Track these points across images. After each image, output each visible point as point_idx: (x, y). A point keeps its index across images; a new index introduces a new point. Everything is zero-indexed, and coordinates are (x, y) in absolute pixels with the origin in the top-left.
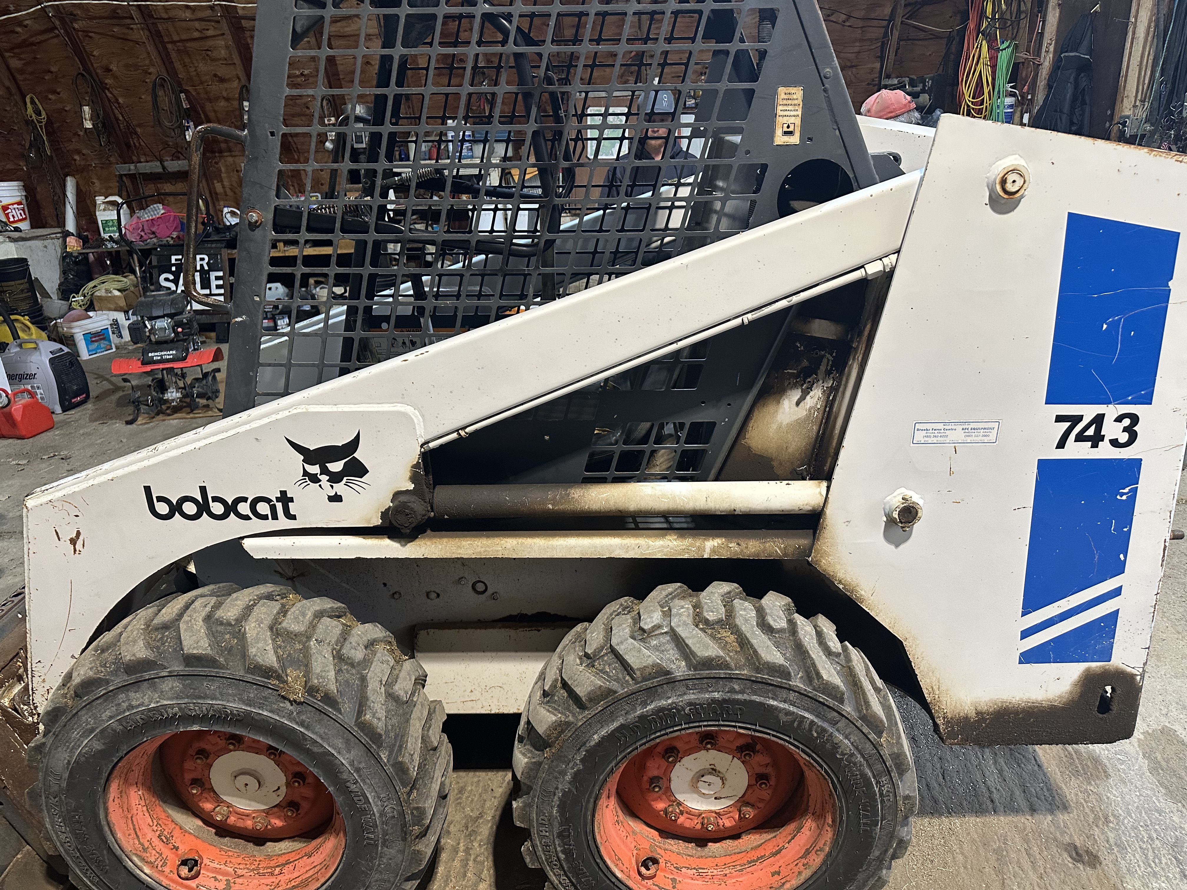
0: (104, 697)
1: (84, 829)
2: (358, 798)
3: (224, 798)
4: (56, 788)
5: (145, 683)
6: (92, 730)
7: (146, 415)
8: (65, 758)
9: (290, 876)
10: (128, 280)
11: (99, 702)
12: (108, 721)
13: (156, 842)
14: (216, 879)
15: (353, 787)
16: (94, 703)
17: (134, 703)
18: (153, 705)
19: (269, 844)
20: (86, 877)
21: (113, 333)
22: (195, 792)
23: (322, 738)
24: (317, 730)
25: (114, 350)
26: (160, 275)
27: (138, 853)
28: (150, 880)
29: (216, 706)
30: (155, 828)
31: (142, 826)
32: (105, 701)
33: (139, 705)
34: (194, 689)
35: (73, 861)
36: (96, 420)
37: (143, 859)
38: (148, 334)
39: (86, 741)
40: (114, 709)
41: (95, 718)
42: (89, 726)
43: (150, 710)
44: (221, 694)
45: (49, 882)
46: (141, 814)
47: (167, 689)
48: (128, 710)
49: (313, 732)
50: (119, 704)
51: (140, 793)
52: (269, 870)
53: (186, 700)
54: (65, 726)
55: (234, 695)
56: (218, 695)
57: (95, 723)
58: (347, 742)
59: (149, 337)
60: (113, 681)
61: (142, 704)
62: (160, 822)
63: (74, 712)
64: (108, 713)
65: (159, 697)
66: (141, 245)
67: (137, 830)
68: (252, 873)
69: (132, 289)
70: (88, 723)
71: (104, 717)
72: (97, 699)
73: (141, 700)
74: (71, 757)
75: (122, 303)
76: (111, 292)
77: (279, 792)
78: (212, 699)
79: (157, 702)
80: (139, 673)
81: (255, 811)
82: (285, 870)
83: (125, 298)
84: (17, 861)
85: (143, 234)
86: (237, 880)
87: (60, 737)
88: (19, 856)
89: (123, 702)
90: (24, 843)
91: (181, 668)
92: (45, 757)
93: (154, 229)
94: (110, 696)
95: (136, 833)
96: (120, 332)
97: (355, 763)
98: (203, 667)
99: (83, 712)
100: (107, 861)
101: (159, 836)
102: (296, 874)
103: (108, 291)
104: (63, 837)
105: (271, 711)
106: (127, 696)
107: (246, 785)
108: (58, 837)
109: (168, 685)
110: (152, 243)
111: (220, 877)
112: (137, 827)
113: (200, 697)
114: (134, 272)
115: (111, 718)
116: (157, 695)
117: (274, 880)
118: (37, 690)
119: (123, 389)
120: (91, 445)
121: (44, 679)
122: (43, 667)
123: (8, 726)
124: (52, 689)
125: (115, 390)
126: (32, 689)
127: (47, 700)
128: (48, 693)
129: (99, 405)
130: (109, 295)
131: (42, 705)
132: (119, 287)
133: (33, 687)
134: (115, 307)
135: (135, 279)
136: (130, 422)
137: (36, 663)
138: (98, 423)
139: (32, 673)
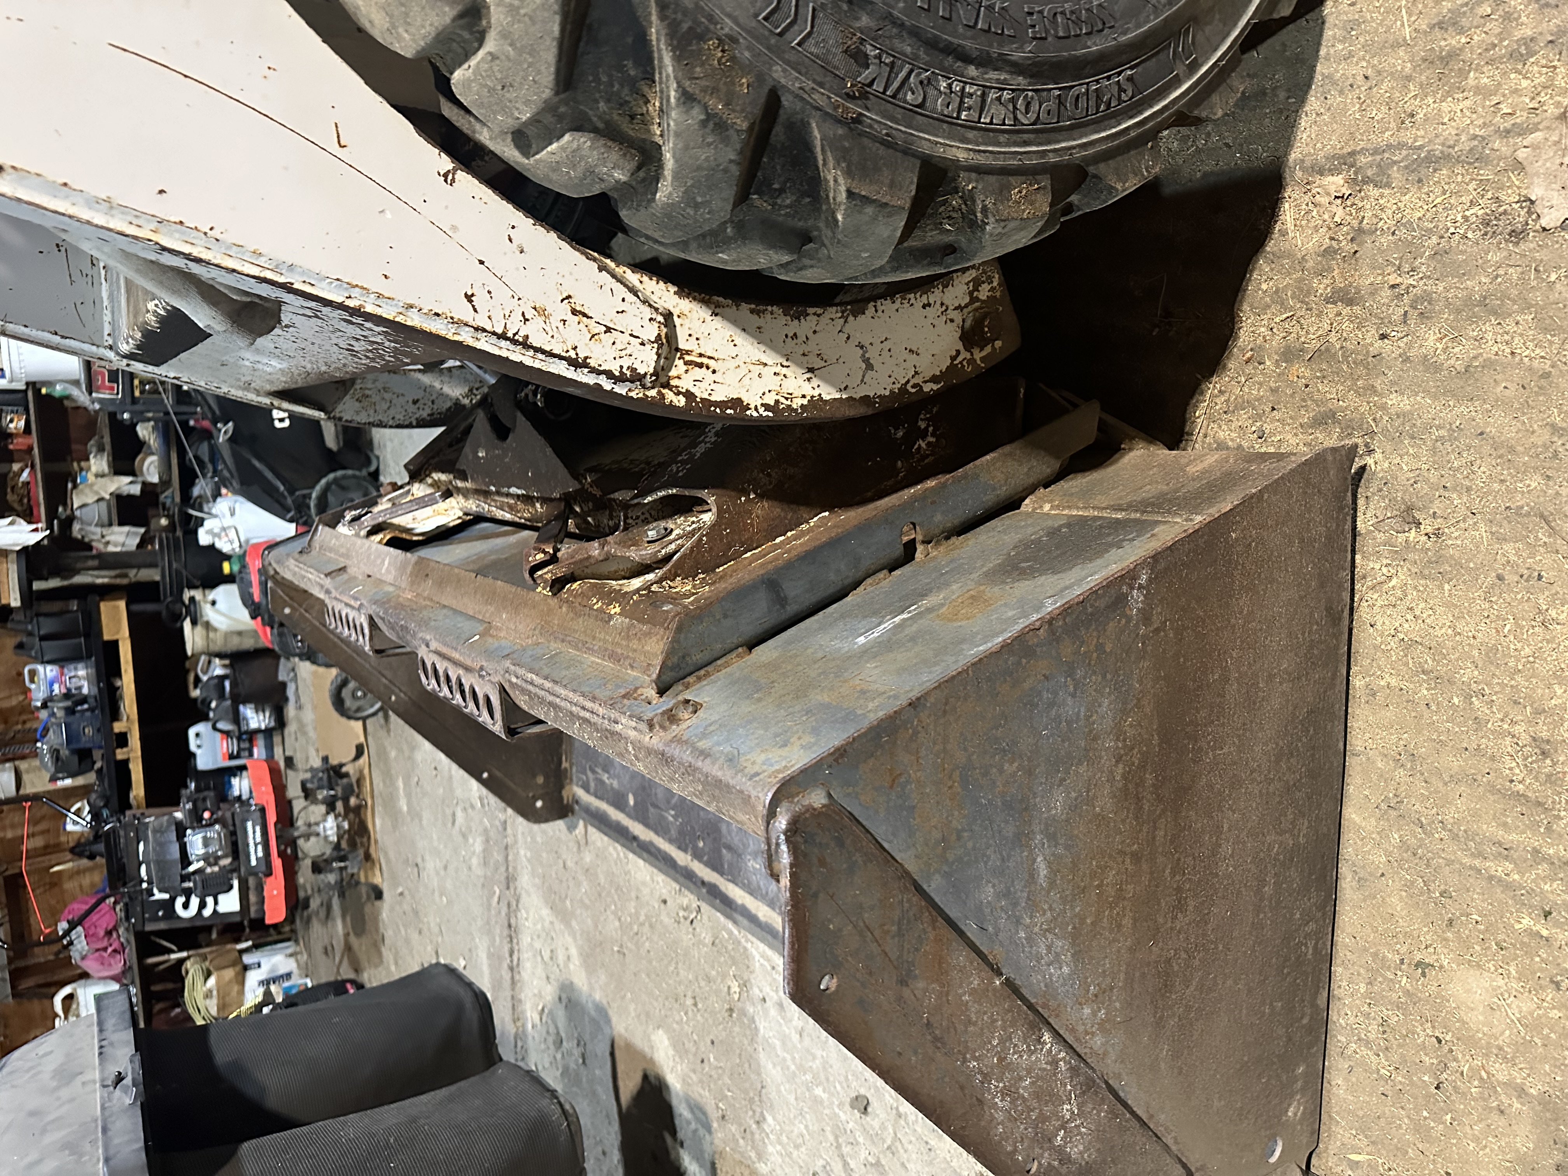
4: (829, 31)
10: (193, 969)
26: (179, 917)
66: (131, 951)
69: (207, 963)
75: (229, 974)
76: (210, 991)
83: (219, 968)
85: (110, 950)
93: (102, 933)
96: (282, 976)
103: (208, 995)
110: (126, 935)
114: (181, 961)
118: (575, 348)
119: (347, 935)
120: (407, 941)
121: (535, 308)
122: (489, 292)
123: (721, 569)
124: (569, 297)
125: (348, 948)
126: (574, 363)
127: (608, 330)
128: (585, 315)
129: (364, 963)
130: (215, 993)
131: (628, 352)
132: (202, 979)
133: (564, 354)
134: (237, 982)
135: (192, 959)
136: (378, 894)
137: (475, 310)
138: (383, 950)
139: (514, 342)
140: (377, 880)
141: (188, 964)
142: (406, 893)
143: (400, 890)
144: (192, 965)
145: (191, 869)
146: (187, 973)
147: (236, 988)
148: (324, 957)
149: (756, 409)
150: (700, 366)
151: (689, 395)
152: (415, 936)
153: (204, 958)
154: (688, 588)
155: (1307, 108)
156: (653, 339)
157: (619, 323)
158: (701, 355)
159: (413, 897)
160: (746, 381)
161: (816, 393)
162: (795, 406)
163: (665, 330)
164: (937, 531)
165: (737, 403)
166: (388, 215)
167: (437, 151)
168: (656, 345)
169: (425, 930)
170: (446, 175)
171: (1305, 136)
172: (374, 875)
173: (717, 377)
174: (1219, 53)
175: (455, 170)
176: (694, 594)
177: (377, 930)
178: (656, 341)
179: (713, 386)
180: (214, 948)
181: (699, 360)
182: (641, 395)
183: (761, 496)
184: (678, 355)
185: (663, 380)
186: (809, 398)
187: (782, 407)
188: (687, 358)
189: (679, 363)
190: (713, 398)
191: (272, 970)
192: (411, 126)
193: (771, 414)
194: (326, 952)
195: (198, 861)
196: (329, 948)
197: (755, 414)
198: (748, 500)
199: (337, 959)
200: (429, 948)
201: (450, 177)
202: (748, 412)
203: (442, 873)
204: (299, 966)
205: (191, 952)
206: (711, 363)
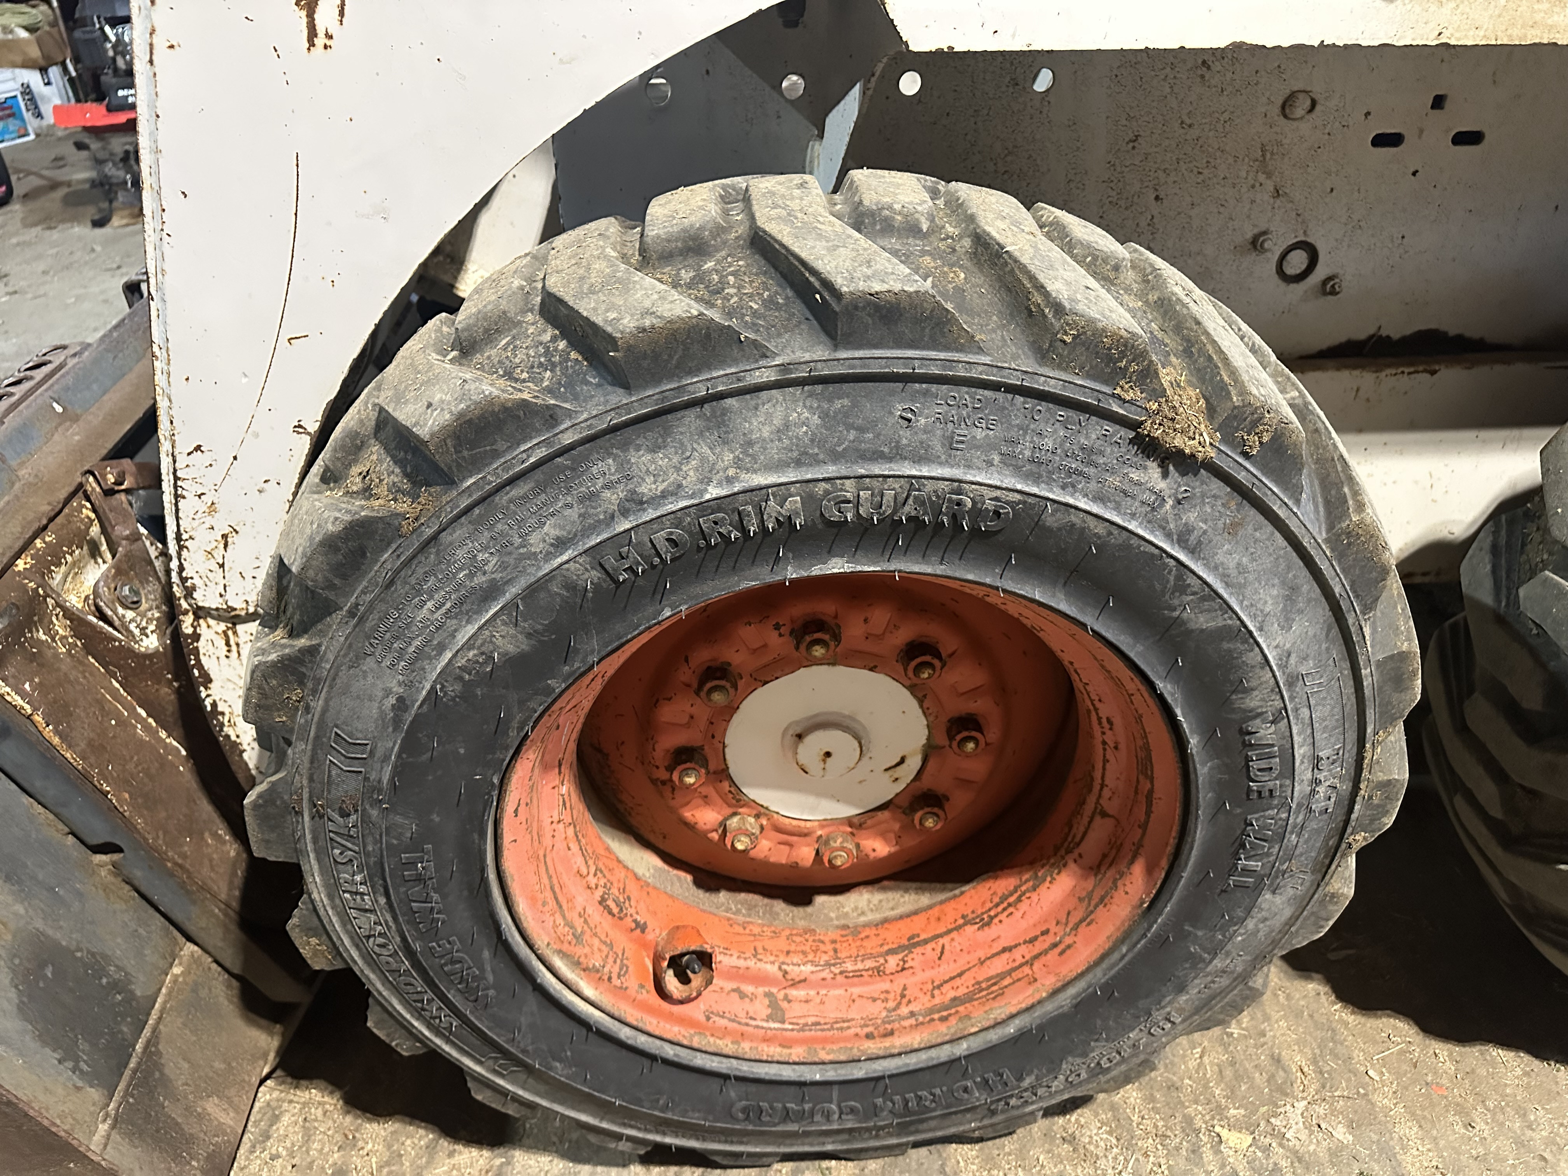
0: (538, 474)
1: (435, 897)
2: (1263, 764)
3: (752, 793)
4: (352, 785)
5: (690, 416)
6: (491, 592)
7: (126, 212)
8: (388, 693)
9: (930, 974)
11: (515, 492)
12: (549, 556)
13: (595, 914)
14: (742, 996)
15: (1266, 733)
16: (502, 499)
17: (647, 488)
18: (713, 492)
19: (820, 900)
20: (420, 1018)
21: (28, 110)
22: (690, 780)
23: (1227, 585)
24: (1220, 557)
25: (32, 137)
27: (565, 947)
28: (597, 1013)
29: (929, 486)
30: (593, 881)
31: (565, 878)
32: (541, 487)
33: (664, 495)
34: (861, 430)
35: (385, 980)
36: (35, 225)
37: (576, 964)
38: (111, 53)
39: (471, 630)
40: (573, 514)
41: (504, 549)
42: (480, 580)
43: (703, 508)
44: (951, 444)
45: (251, 1022)
46: (560, 845)
47: (766, 432)
48: (625, 513)
49: (1206, 566)
50: (593, 496)
51: (564, 790)
52: (869, 964)
53: (831, 470)
54: (392, 582)
55: (989, 446)
56: (938, 447)
57: (503, 566)
58: (1292, 592)
59: (114, 60)
60: (569, 414)
61: (676, 491)
62: (601, 865)
63: (429, 532)
64: (551, 529)
65: (738, 463)
67: (557, 889)
68: (826, 974)
69: (47, 28)
70: (475, 567)
71: (536, 542)
72: (512, 481)
73: (673, 477)
74: (409, 685)
75: (35, 52)
76: (11, 32)
77: (899, 772)
78: (918, 460)
79: (730, 480)
80: (670, 377)
81: (825, 823)
82: (916, 958)
83: (39, 42)
84: (175, 981)
86: (794, 993)
87: (369, 625)
88: (177, 970)
89: (607, 486)
90: (181, 939)
91: (821, 352)
92: (314, 692)
94: (562, 469)
95: (556, 899)
96: (36, 107)
97: (1293, 660)
98: (899, 345)
99: (459, 532)
100: (491, 978)
101: (602, 901)
102: (947, 969)
103: (6, 29)
104: (364, 922)
105: (1099, 498)
106: (622, 465)
107: (828, 754)
108: (346, 920)
109: (768, 416)
111: (749, 989)
112: (555, 881)
113: (878, 456)
115: (561, 544)
116: (728, 457)
117: (886, 986)
118: (191, 538)
119: (69, 184)
120: (39, 257)
121: (213, 504)
122: (211, 465)
123: (92, 660)
124: (237, 532)
125: (54, 185)
126: (178, 537)
127: (222, 566)
128: (226, 546)
129: (33, 205)
130: (10, 37)
131: (208, 583)
132: (25, 23)
133: (182, 529)
134: (24, 61)
135: (50, 12)
136: (99, 223)
137: (189, 454)
138: (39, 228)
139: (176, 487)
140: (116, 221)
141: (44, 7)
142: (93, 255)
143: (98, 248)
144: (42, 13)
145: (107, 29)
146: (34, 7)
147: (19, 59)
148: (53, 157)
149: (208, 696)
150: (228, 644)
151: (196, 637)
152: (41, 266)
153: (54, 24)
154: (61, 632)
155: (556, 1161)
156: (229, 604)
157: (232, 576)
158: (238, 645)
159: (86, 263)
160: (231, 686)
161: (245, 746)
162: (225, 729)
163: (243, 613)
164: (125, 872)
165: (207, 680)
166: (244, 380)
167: (320, 418)
168: (225, 607)
169: (48, 278)
170: (300, 426)
171: (532, 1162)
172: (122, 218)
173: (223, 659)
174: (520, 1092)
175: (309, 434)
176: (53, 640)
177: (63, 221)
178: (229, 607)
179: (214, 658)
180: (65, 35)
181: (232, 642)
182: (178, 595)
183: (178, 691)
184: (230, 625)
185: (201, 613)
186: (238, 741)
187: (220, 717)
188: (230, 633)
189: (222, 626)
190: (202, 657)
191: (43, 98)
192: (332, 397)
193: (209, 708)
194: (56, 159)
195: (116, 35)
196: (61, 163)
197: (203, 695)
198: (170, 682)
199: (46, 173)
200: (23, 283)
201: (301, 430)
202: (202, 688)
203: (102, 297)
204: (49, 127)
205: (58, 11)
206: (234, 654)
